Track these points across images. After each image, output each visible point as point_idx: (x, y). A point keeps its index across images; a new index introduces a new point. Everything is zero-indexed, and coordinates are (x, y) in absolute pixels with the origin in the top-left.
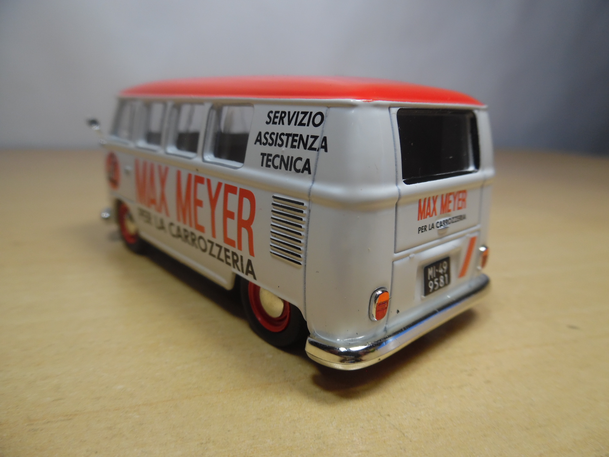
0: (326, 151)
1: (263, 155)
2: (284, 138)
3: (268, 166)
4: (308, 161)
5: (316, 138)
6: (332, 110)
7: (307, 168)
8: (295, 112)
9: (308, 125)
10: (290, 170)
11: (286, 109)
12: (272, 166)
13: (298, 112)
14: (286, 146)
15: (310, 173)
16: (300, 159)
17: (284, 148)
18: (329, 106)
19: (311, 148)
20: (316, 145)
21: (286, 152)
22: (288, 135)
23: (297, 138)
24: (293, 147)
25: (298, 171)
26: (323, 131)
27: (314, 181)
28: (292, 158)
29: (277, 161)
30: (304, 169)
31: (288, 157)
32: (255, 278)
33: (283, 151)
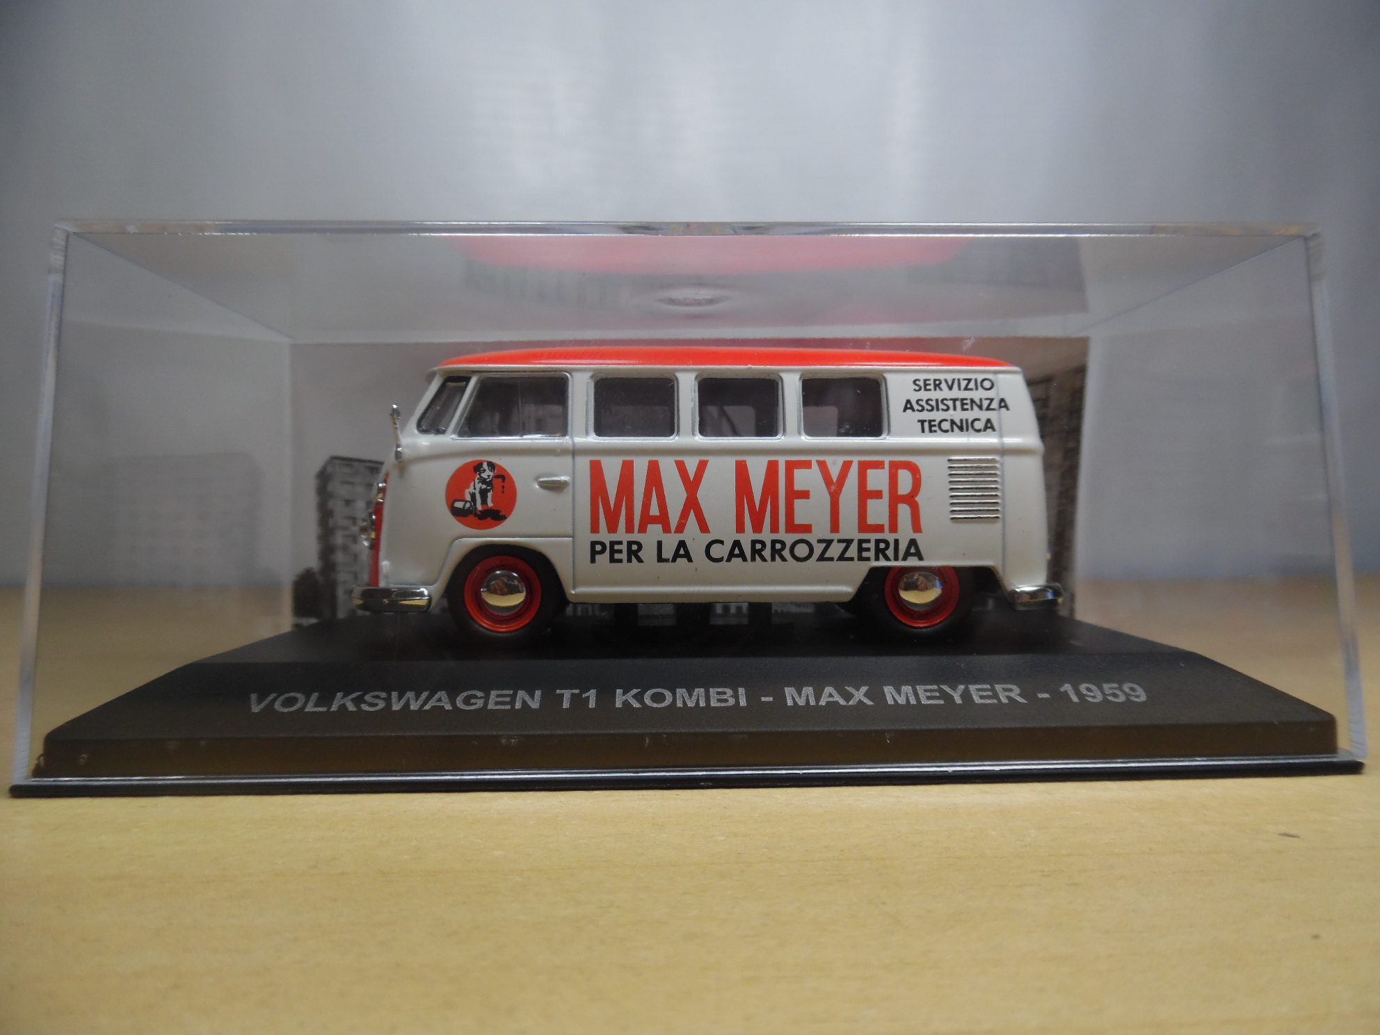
0: (1008, 409)
1: (922, 422)
2: (950, 403)
3: (931, 431)
4: (989, 421)
5: (992, 400)
6: (1000, 376)
7: (989, 425)
8: (954, 380)
9: (977, 389)
10: (967, 430)
11: (942, 377)
12: (939, 431)
13: (959, 380)
14: (955, 409)
15: (994, 430)
16: (978, 420)
17: (951, 411)
18: (996, 372)
19: (988, 409)
20: (995, 405)
21: (958, 415)
22: (954, 400)
23: (968, 402)
24: (963, 409)
25: (979, 431)
26: (998, 394)
27: (1001, 436)
28: (967, 420)
29: (946, 426)
30: (986, 428)
31: (961, 421)
32: (921, 558)
33: (952, 415)
